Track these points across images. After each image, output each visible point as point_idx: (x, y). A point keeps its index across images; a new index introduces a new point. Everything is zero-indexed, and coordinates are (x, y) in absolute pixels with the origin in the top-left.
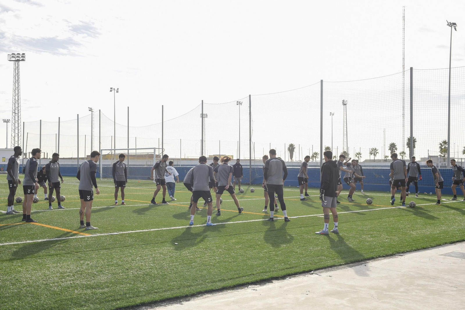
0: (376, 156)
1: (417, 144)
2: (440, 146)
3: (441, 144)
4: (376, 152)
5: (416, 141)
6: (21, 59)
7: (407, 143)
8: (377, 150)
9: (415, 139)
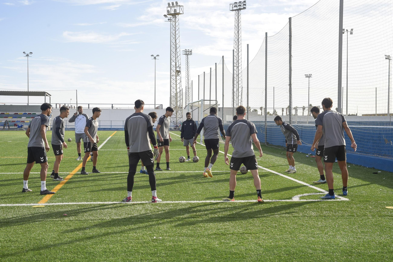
6: (242, 7)
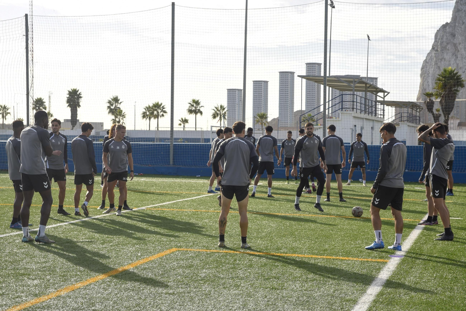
0: (6, 119)
1: (82, 102)
2: (108, 105)
3: (110, 102)
4: (6, 111)
5: (81, 97)
7: (68, 100)
8: (8, 110)
9: (80, 94)
